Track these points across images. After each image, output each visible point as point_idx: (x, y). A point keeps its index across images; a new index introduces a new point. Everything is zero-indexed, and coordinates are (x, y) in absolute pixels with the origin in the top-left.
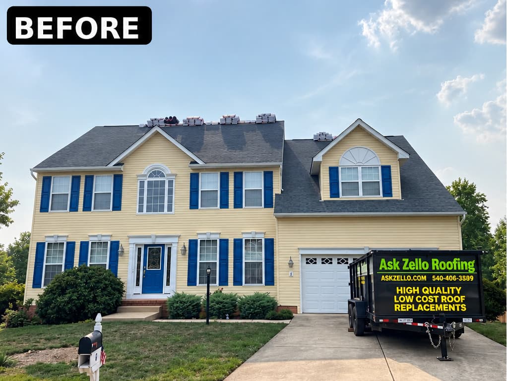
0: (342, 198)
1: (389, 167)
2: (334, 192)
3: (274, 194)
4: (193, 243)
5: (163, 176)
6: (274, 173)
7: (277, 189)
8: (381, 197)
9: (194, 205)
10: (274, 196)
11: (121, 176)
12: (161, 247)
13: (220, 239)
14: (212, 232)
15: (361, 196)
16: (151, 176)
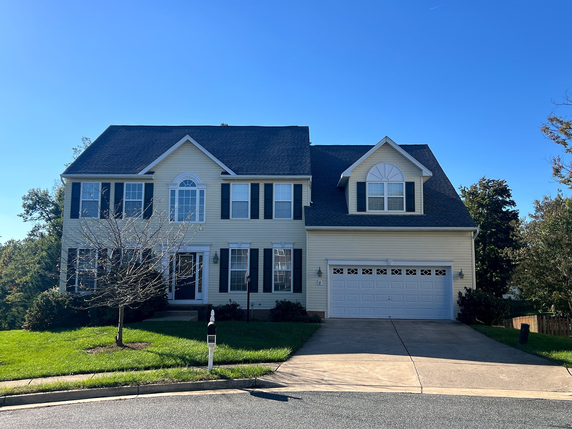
0: (369, 212)
1: (413, 183)
2: (361, 206)
3: (303, 206)
4: (224, 252)
5: (194, 185)
6: (303, 186)
7: (307, 201)
8: (403, 212)
9: (225, 215)
10: (303, 209)
11: (152, 185)
12: (193, 255)
13: (251, 249)
14: (243, 241)
15: (386, 212)
16: (182, 185)
